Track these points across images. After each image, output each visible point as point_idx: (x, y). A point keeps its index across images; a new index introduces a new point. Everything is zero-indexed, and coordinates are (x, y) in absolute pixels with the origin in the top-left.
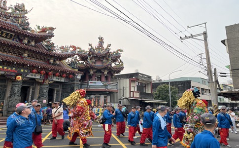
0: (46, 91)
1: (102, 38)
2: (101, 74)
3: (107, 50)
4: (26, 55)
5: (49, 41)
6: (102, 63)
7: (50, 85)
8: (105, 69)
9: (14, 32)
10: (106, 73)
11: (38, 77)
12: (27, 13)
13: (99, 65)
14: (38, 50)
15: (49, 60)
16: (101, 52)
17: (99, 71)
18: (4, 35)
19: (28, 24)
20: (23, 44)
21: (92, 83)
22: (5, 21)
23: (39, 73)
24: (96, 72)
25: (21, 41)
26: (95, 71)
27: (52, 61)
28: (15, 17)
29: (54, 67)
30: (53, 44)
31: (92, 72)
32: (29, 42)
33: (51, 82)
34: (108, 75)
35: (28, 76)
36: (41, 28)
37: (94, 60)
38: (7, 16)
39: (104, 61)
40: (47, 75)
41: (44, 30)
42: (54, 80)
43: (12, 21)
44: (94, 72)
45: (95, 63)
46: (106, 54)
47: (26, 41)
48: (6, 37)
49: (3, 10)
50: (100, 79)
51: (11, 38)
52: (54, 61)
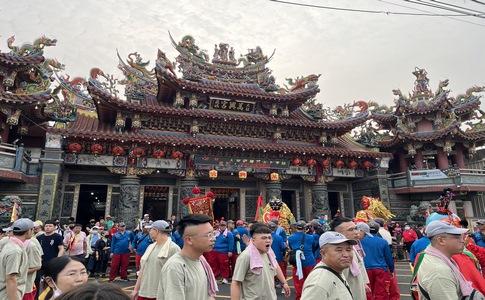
0: (323, 197)
1: (421, 72)
2: (436, 152)
3: (441, 94)
4: (278, 135)
5: (312, 103)
6: (434, 127)
7: (329, 185)
8: (444, 138)
9: (254, 99)
10: (448, 148)
11: (304, 172)
12: (267, 61)
13: (426, 131)
14: (296, 122)
15: (318, 138)
16: (427, 102)
17: (429, 145)
18: (240, 107)
19: (273, 79)
20: (271, 116)
21: (417, 174)
22: (237, 85)
23: (304, 164)
24: (422, 149)
25: (267, 112)
26: (419, 146)
27: (324, 139)
28: (251, 74)
29: (330, 151)
30: (320, 106)
31: (412, 151)
32: (279, 111)
33: (330, 180)
34: (455, 153)
35: (288, 172)
36: (294, 81)
37: (412, 124)
38: (238, 75)
39: (438, 120)
40: (319, 168)
41: (300, 84)
42: (335, 175)
43: (249, 82)
44: (417, 150)
45: (415, 129)
46: (440, 105)
47: (274, 111)
48: (244, 111)
49: (231, 67)
50: (435, 164)
51: (251, 110)
52: (329, 138)
